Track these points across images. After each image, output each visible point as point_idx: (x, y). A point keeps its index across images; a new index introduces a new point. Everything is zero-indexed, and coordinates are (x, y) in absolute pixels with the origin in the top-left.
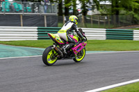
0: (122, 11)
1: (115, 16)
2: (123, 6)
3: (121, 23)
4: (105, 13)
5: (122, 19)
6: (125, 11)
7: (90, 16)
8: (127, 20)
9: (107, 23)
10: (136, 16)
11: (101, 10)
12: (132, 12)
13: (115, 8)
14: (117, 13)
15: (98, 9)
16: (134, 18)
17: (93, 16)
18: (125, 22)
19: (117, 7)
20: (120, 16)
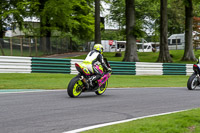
0: (56, 32)
1: (45, 39)
2: (57, 26)
3: (54, 49)
4: (31, 34)
5: (55, 43)
6: (60, 33)
7: (8, 39)
8: (61, 45)
9: (33, 48)
10: (75, 39)
11: (25, 30)
12: (70, 34)
13: (45, 28)
14: (49, 34)
15: (21, 29)
16: (71, 41)
17: (13, 39)
18: (59, 47)
19: (48, 25)
20: (52, 40)
